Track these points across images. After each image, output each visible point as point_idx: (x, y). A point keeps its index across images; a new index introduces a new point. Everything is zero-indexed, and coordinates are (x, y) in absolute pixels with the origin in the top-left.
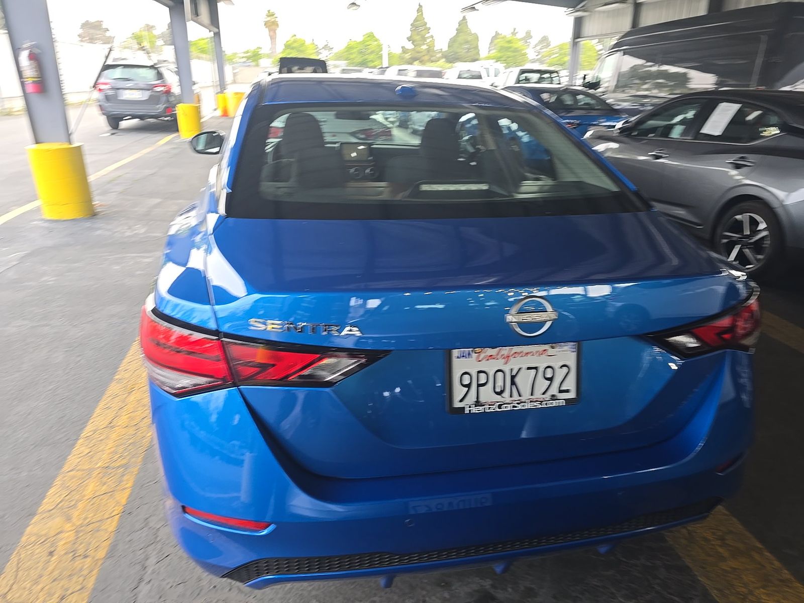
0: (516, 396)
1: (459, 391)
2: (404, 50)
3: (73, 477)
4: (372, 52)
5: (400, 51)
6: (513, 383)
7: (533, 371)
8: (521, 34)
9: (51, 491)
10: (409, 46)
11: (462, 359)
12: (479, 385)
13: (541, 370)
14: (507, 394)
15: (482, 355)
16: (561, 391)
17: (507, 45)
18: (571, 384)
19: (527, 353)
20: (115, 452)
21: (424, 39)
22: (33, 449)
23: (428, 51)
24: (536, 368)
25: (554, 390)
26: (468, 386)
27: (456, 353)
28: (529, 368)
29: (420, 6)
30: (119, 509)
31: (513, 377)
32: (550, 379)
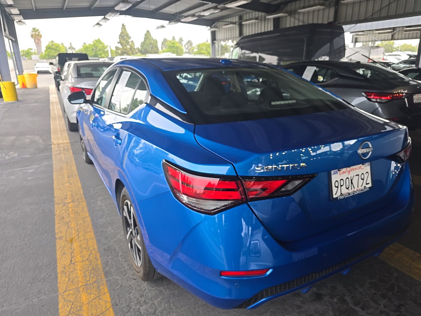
0: (353, 189)
1: (334, 189)
2: (117, 48)
3: (69, 295)
4: (99, 50)
5: (114, 49)
6: (352, 183)
7: (358, 176)
8: (177, 40)
9: (60, 305)
10: (120, 46)
11: (335, 175)
12: (341, 186)
13: (360, 175)
14: (350, 188)
15: (341, 172)
16: (367, 184)
17: (172, 45)
18: (369, 181)
19: (355, 169)
20: (85, 276)
21: (128, 43)
22: (31, 285)
23: (131, 49)
24: (358, 175)
25: (364, 184)
26: (337, 187)
27: (332, 172)
28: (356, 175)
29: (123, 25)
30: (109, 305)
31: (352, 180)
32: (363, 179)
